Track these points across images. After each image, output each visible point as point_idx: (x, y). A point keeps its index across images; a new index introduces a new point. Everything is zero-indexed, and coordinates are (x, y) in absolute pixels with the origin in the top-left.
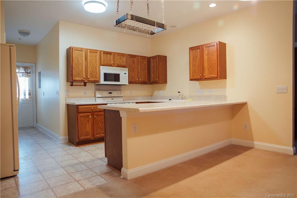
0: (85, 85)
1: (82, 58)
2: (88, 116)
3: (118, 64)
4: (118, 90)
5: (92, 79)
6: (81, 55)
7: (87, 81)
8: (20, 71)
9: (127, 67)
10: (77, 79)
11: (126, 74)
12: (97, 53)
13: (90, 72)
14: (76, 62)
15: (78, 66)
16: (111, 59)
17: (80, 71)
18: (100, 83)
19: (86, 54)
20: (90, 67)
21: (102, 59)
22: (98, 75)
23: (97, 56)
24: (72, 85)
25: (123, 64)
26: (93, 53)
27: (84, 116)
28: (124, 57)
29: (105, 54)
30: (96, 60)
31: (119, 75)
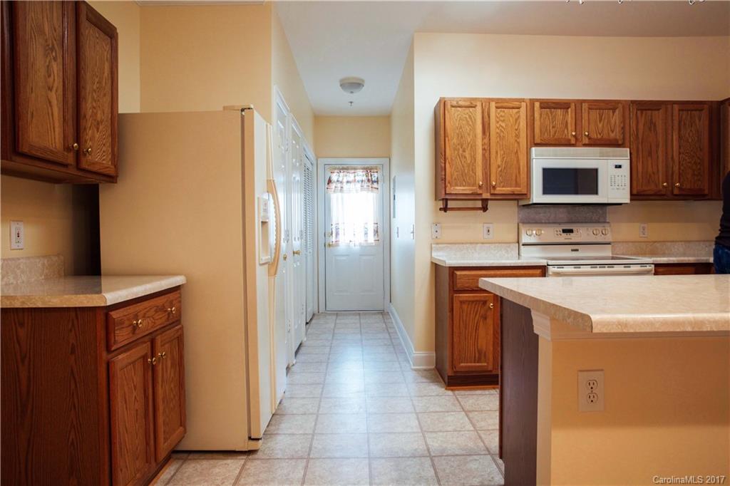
0: (485, 209)
1: (474, 129)
2: (485, 303)
3: (594, 136)
4: (598, 222)
5: (504, 189)
6: (469, 119)
7: (489, 194)
8: (357, 178)
9: (627, 143)
10: (459, 189)
11: (620, 167)
12: (519, 108)
13: (499, 167)
14: (455, 141)
15: (461, 152)
16: (567, 122)
17: (469, 166)
18: (529, 199)
19: (486, 114)
20: (497, 152)
21: (537, 124)
22: (523, 175)
23: (519, 117)
24: (445, 209)
25: (612, 135)
26: (506, 110)
27: (473, 302)
28: (614, 113)
29: (548, 110)
30: (516, 130)
31: (596, 170)
